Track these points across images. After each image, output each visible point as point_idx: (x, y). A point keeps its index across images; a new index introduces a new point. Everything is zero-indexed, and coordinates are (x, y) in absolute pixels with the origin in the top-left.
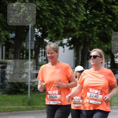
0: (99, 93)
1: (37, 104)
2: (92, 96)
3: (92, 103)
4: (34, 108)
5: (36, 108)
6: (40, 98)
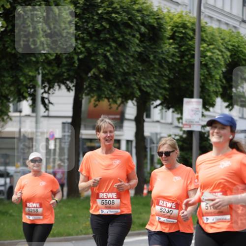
0: (173, 207)
2: (163, 211)
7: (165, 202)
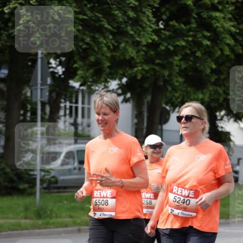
1: (54, 215)
3: (177, 214)
4: (48, 224)
5: (53, 224)
6: (60, 204)
7: (180, 189)
